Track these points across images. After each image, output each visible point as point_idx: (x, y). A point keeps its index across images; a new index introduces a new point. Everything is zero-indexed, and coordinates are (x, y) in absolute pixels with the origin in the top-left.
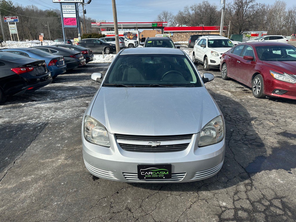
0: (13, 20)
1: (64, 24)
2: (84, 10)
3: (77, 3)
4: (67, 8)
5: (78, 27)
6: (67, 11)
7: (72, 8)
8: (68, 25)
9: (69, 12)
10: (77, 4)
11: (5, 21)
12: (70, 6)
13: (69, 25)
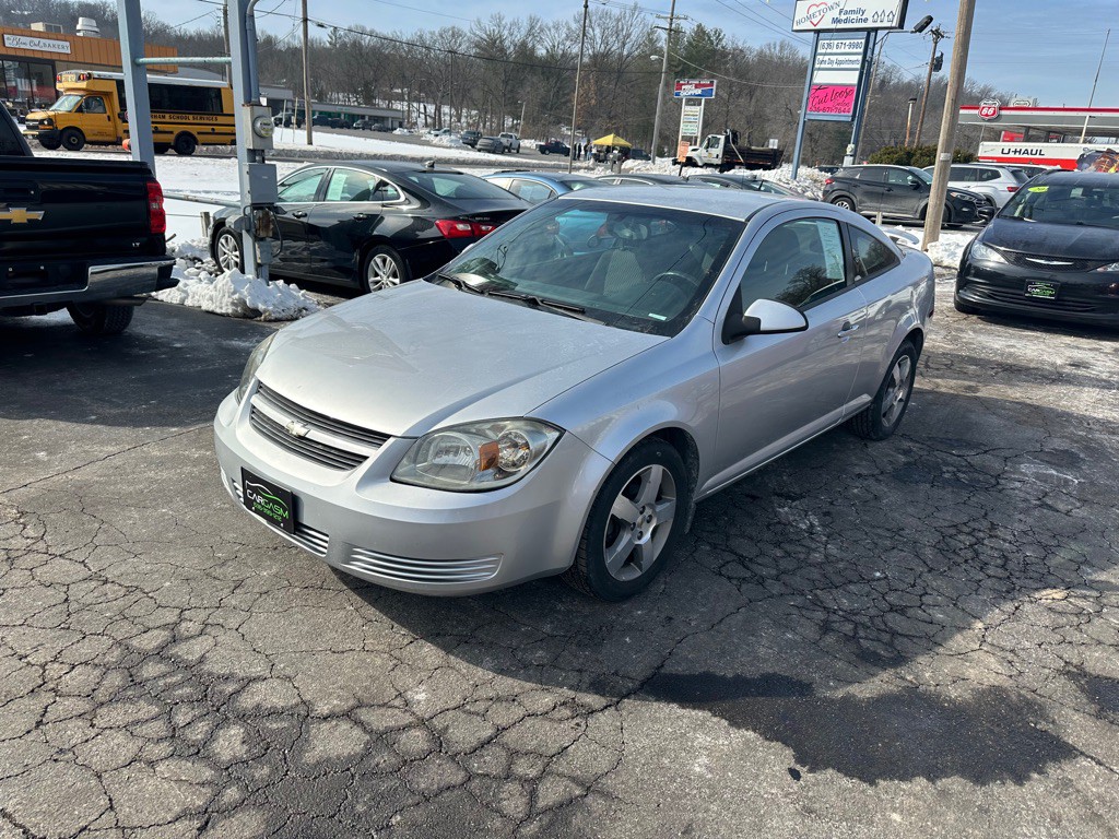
0: (699, 91)
1: (810, 105)
2: (938, 54)
3: (876, 30)
4: (835, 50)
5: (853, 120)
6: (831, 62)
7: (851, 50)
8: (821, 113)
9: (835, 66)
10: (873, 34)
11: (678, 94)
12: (848, 42)
13: (824, 110)
